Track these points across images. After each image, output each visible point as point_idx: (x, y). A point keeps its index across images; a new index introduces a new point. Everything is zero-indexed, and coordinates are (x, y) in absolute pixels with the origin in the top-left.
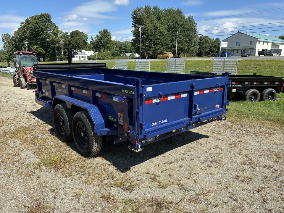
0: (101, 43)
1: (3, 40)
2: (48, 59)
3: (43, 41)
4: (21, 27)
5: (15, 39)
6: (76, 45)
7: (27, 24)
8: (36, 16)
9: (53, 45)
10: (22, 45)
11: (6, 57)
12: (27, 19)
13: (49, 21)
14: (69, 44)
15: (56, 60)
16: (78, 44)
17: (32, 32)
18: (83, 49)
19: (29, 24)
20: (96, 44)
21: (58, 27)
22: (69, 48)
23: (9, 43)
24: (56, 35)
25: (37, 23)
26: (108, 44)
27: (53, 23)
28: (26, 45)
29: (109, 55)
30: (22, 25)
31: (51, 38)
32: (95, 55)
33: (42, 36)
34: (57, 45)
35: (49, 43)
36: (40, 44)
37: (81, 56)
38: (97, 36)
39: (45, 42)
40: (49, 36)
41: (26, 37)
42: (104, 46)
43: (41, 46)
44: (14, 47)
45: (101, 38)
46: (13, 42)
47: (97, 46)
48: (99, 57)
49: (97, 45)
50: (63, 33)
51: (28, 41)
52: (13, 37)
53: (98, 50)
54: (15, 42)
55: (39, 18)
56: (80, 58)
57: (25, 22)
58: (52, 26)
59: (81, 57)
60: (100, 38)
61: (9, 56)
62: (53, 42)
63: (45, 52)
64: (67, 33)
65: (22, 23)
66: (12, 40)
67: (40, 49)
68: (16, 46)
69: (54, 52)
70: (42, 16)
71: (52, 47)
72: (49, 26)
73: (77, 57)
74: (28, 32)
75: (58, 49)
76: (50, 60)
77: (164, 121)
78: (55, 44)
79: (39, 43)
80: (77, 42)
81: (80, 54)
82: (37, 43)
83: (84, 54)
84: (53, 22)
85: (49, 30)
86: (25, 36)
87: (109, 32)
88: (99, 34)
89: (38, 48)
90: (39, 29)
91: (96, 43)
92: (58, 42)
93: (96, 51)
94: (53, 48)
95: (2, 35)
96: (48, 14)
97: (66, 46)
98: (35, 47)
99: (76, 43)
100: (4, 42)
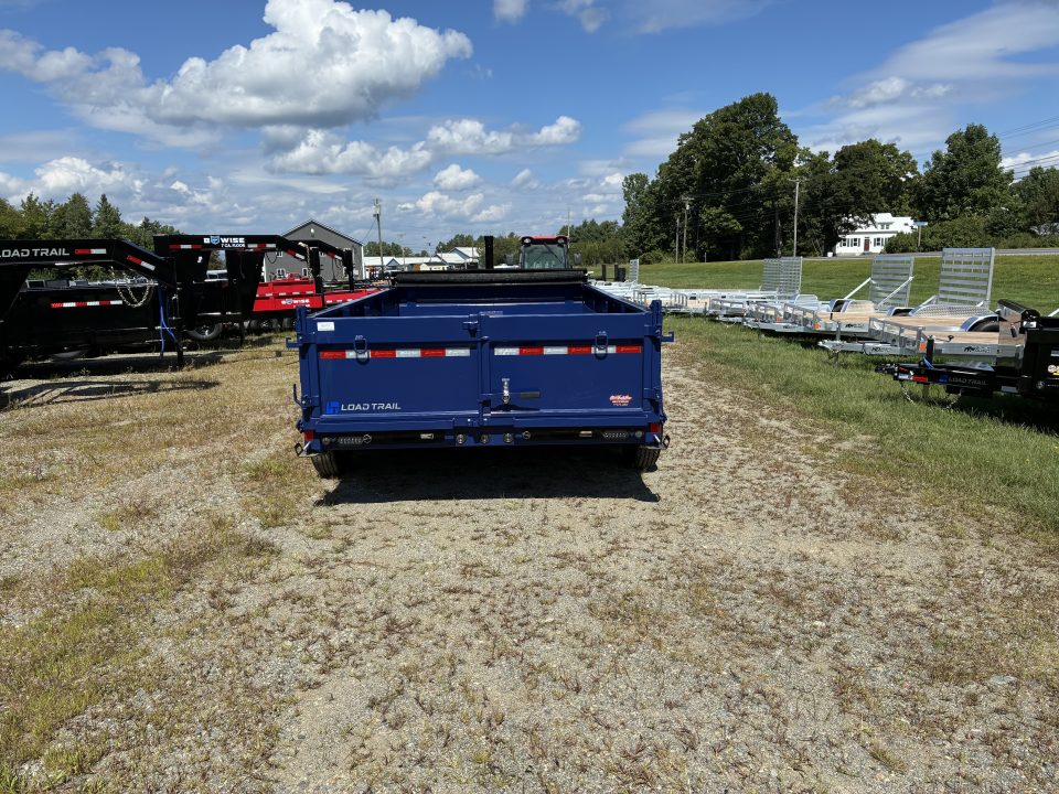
0: (948, 185)
1: (626, 195)
2: (750, 250)
3: (740, 191)
4: (679, 151)
5: (658, 189)
6: (852, 199)
7: (699, 139)
8: (727, 109)
9: (768, 204)
10: (676, 209)
11: (628, 246)
12: (702, 121)
13: (770, 120)
14: (826, 194)
15: (776, 253)
16: (858, 195)
17: (709, 164)
18: (878, 211)
19: (704, 137)
20: (927, 188)
21: (796, 138)
22: (822, 211)
23: (642, 203)
24: (784, 165)
25: (727, 132)
26: (979, 185)
27: (783, 125)
28: (688, 207)
29: (975, 230)
30: (685, 142)
31: (765, 179)
32: (915, 235)
33: (739, 174)
34: (783, 202)
35: (756, 196)
36: (729, 202)
37: (872, 238)
38: (937, 157)
39: (745, 195)
40: (762, 172)
41: (690, 182)
42: (959, 195)
43: (732, 207)
44: (654, 216)
45: (952, 165)
46: (651, 201)
47: (930, 199)
48: (931, 242)
49: (932, 191)
50: (812, 156)
51: (694, 193)
52: (655, 184)
53: (932, 215)
54: (660, 198)
55: (736, 114)
56: (867, 246)
57: (692, 131)
58: (776, 137)
59: (872, 240)
60: (949, 163)
61: (636, 244)
62: (772, 192)
63: (741, 228)
64: (826, 155)
65: (684, 137)
66: (651, 192)
67: (727, 220)
68: (659, 212)
69: (772, 227)
70: (747, 105)
71: (765, 208)
72: (764, 139)
73: (855, 242)
74: (698, 163)
75: (786, 215)
76: (754, 253)
77: (389, 406)
78: (777, 199)
79: (726, 197)
80: (855, 185)
81: (864, 230)
82: (721, 197)
83: (885, 230)
84: (782, 122)
85: (764, 152)
86: (687, 177)
87: (990, 135)
88: (944, 150)
89: (721, 213)
90: (730, 151)
91: (929, 184)
92: (790, 189)
93: (923, 219)
94: (770, 213)
95: (626, 179)
96: (768, 94)
97: (811, 206)
98: (714, 211)
99: (852, 189)
100: (629, 200)
